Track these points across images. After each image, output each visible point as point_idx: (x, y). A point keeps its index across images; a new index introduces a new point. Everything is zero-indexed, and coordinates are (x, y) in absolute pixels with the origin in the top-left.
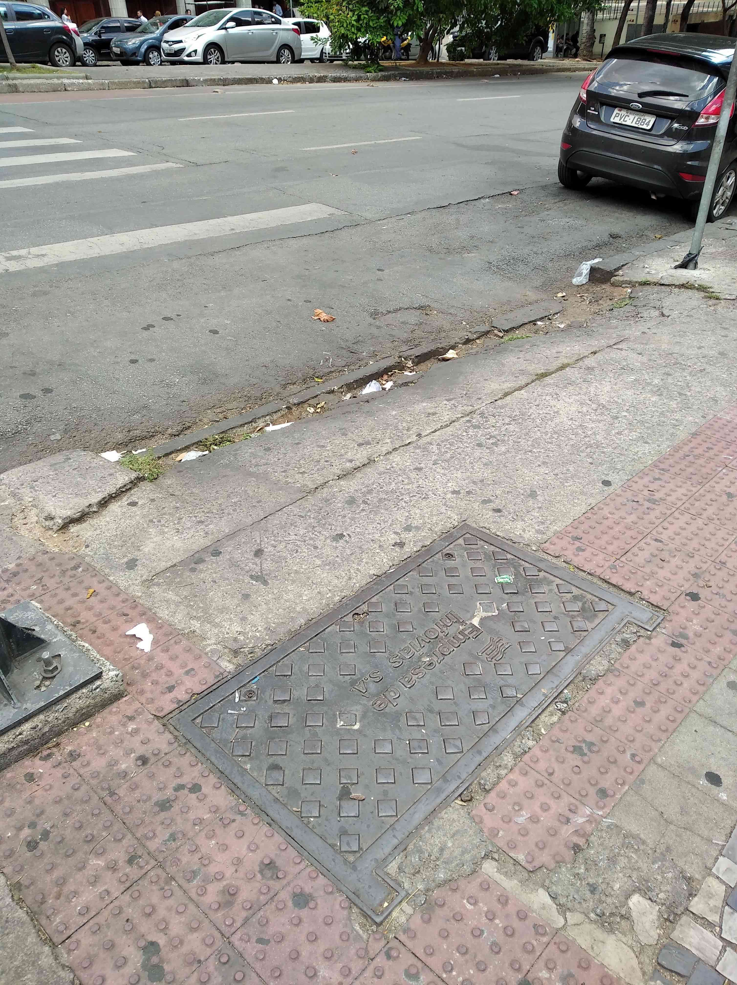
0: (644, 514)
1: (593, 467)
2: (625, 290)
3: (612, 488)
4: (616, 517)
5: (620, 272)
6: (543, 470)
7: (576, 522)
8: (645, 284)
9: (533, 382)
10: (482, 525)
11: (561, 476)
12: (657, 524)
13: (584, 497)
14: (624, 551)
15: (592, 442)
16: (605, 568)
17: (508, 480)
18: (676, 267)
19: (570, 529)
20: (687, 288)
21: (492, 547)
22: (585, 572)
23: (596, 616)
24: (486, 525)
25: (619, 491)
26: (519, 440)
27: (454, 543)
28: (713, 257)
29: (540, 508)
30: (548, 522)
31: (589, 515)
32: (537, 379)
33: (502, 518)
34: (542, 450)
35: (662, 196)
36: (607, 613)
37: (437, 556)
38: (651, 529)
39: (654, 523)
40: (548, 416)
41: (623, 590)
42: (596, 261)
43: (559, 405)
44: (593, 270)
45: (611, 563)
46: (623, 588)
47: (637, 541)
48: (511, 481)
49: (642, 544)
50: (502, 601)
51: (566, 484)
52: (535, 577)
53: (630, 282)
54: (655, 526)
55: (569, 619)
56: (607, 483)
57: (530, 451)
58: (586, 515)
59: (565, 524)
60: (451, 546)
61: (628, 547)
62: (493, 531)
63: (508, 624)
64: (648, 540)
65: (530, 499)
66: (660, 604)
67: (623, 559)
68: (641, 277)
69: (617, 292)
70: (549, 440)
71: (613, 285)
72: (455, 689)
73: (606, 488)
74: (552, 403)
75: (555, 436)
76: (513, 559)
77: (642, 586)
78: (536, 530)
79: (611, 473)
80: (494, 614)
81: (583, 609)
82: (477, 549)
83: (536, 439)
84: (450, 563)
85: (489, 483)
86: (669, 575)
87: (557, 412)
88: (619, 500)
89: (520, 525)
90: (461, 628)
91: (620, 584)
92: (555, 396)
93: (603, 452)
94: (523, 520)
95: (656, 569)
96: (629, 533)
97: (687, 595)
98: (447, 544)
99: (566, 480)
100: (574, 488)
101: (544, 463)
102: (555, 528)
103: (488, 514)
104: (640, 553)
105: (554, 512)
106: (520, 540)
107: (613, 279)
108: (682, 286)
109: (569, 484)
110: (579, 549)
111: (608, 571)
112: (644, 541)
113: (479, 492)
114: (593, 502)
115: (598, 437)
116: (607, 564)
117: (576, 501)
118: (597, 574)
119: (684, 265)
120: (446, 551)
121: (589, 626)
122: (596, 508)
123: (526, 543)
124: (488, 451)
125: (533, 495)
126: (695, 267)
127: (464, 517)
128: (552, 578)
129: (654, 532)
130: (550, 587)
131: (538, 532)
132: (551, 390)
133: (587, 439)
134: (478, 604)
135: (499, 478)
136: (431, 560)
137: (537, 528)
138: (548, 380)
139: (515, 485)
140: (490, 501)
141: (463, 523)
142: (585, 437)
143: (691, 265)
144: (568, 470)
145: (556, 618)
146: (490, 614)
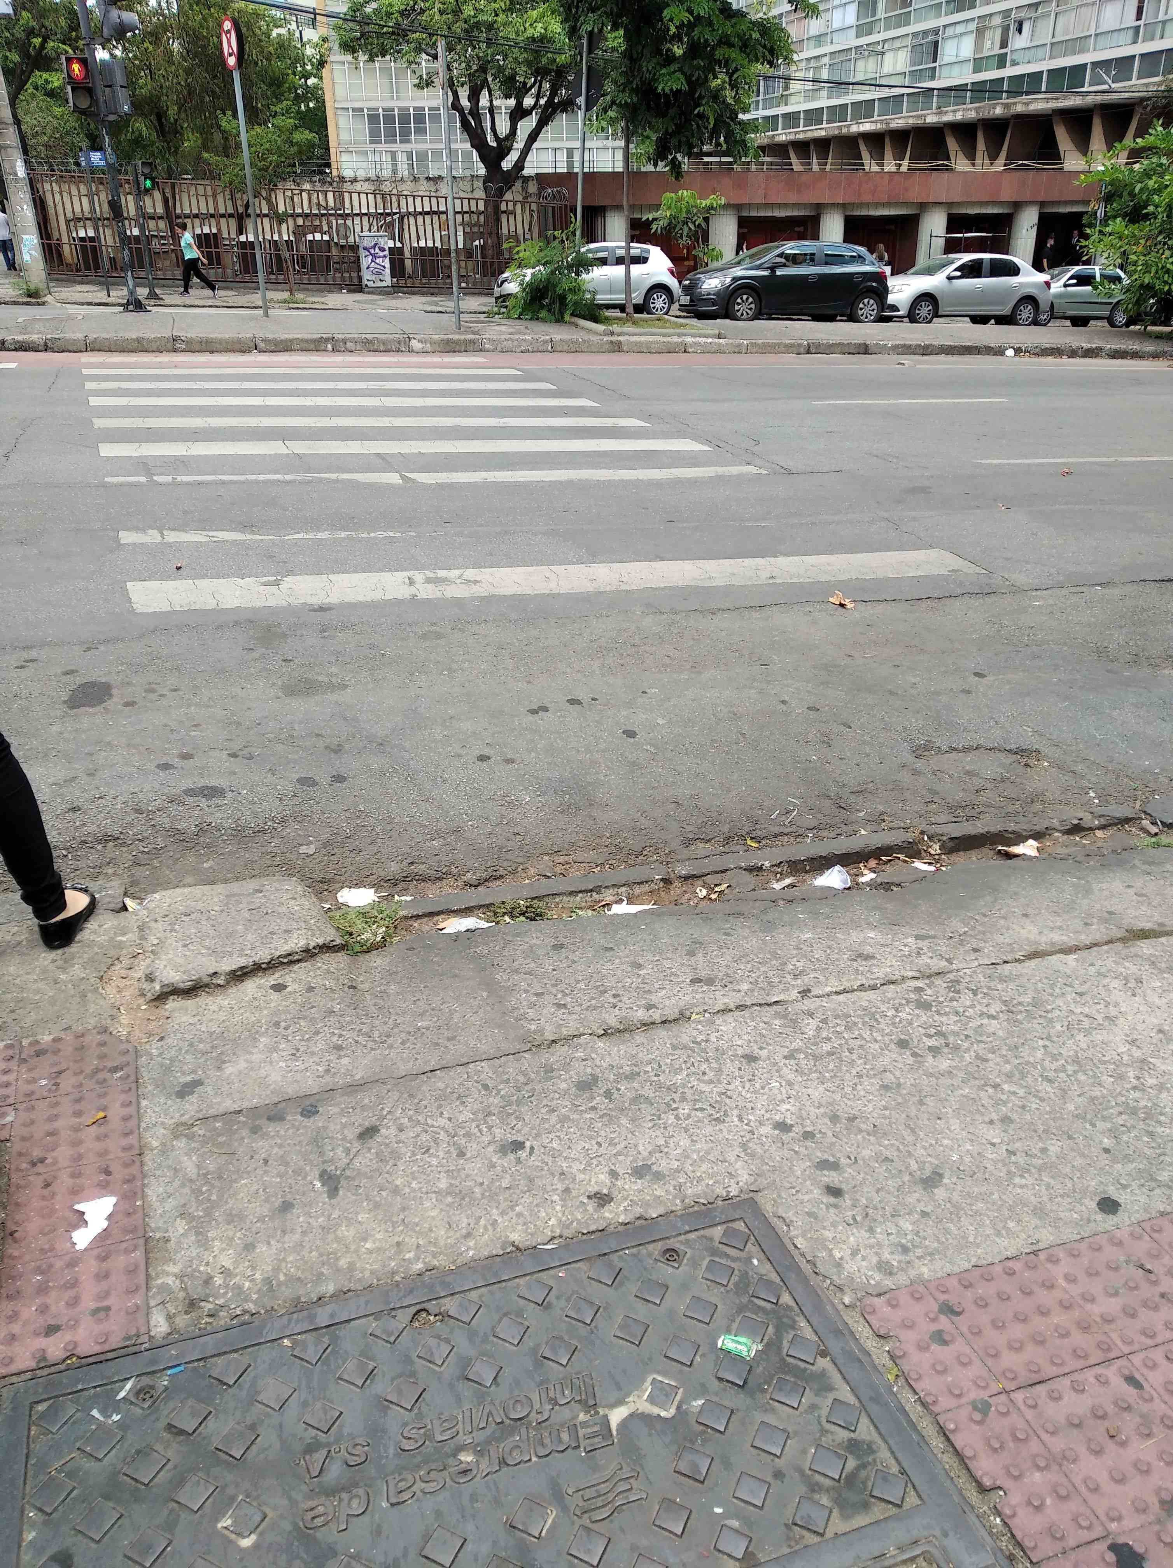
0: (1145, 1304)
1: (1104, 1160)
3: (1110, 1221)
4: (1075, 1290)
6: (994, 1134)
7: (977, 1272)
9: (1108, 942)
10: (781, 1212)
11: (1020, 1159)
12: (1159, 1340)
13: (1035, 1221)
14: (1036, 1378)
15: (1142, 1103)
16: (964, 1400)
17: (906, 1133)
19: (953, 1282)
21: (768, 1266)
22: (915, 1393)
23: (866, 1506)
24: (790, 1215)
25: (1122, 1234)
26: (991, 1056)
27: (702, 1232)
29: (924, 1214)
30: (919, 1252)
31: (1017, 1266)
32: (1124, 939)
33: (832, 1210)
36: (894, 1510)
37: (651, 1247)
38: (1136, 1347)
39: (1152, 1336)
40: (1086, 1022)
41: (968, 1470)
43: (1126, 1004)
45: (984, 1395)
46: (972, 1465)
47: (1081, 1363)
48: (910, 1139)
49: (1090, 1375)
50: (701, 1392)
51: (1017, 1180)
52: (803, 1365)
54: (1150, 1342)
55: (802, 1491)
56: (1109, 1206)
58: (1010, 1264)
59: (948, 1268)
60: (692, 1236)
61: (1050, 1371)
62: (793, 1233)
63: (674, 1449)
64: (1111, 1373)
65: (919, 1188)
66: (1028, 1543)
67: (1018, 1396)
72: (468, 1548)
73: (1100, 1217)
74: (1117, 997)
76: (788, 1308)
77: (1017, 1478)
78: (880, 1262)
79: (1134, 1185)
80: (663, 1414)
81: (851, 1480)
82: (734, 1260)
84: (666, 1271)
85: (863, 1126)
86: (1103, 1478)
88: (1111, 1253)
89: (856, 1237)
90: (581, 1418)
91: (968, 1453)
92: (1133, 984)
93: (1151, 1134)
94: (871, 1230)
95: (1082, 1449)
96: (1078, 1338)
97: (1113, 1547)
98: (687, 1228)
99: (1024, 1171)
100: (1028, 1194)
102: (925, 1270)
103: (811, 1191)
104: (1070, 1397)
105: (947, 1231)
106: (832, 1272)
109: (1024, 1181)
110: (940, 1338)
111: (965, 1412)
112: (1099, 1370)
113: (830, 1139)
114: (1046, 1237)
115: (1164, 1095)
116: (974, 1394)
117: (1011, 1224)
118: (936, 1409)
120: (674, 1243)
121: (836, 1525)
122: (1042, 1256)
123: (838, 1282)
124: (911, 1060)
125: (932, 1181)
127: (763, 1182)
128: (836, 1378)
129: (1137, 1359)
130: (817, 1400)
131: (885, 1268)
132: (1134, 969)
133: (1137, 1094)
135: (890, 1125)
136: (634, 1250)
137: (886, 1256)
138: (1144, 947)
139: (911, 1149)
140: (835, 1166)
141: (752, 1195)
144: (1044, 1150)
145: (778, 1475)
146: (656, 1411)
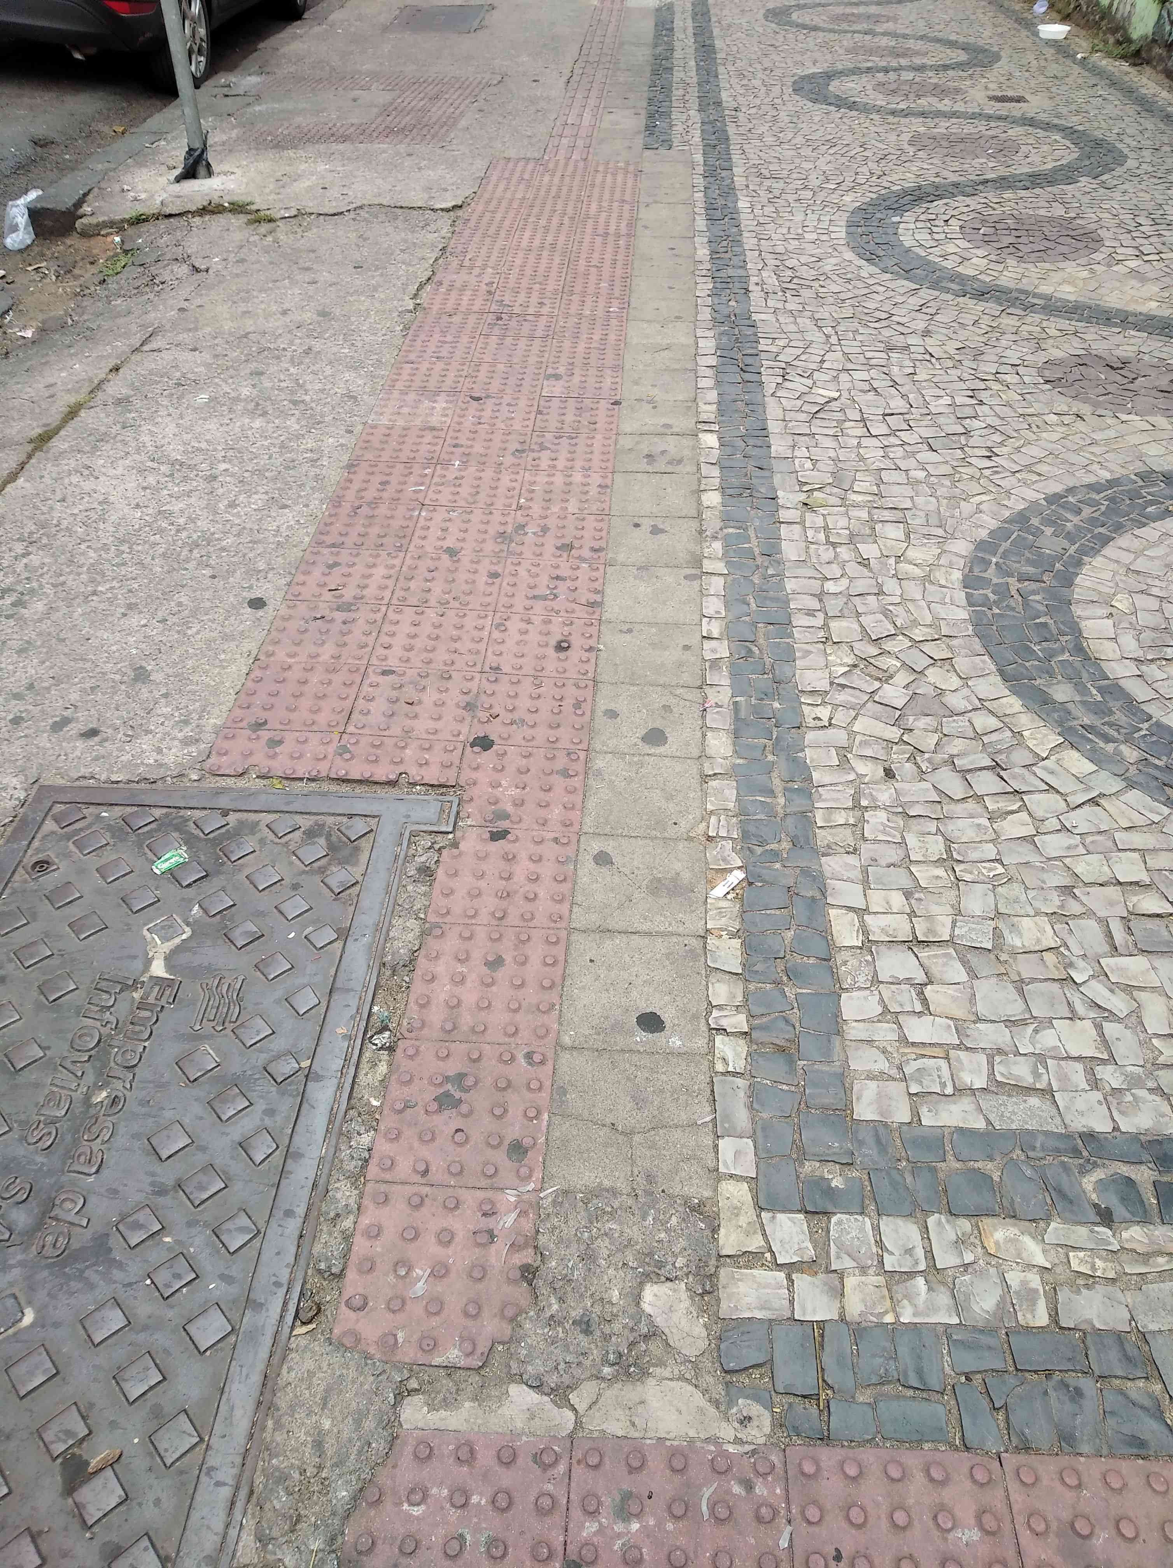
0: (344, 634)
1: (220, 583)
2: (109, 239)
3: (270, 609)
4: (302, 658)
5: (86, 209)
6: (135, 620)
7: (242, 695)
8: (139, 220)
9: (30, 457)
10: (76, 775)
11: (172, 620)
12: (371, 644)
13: (233, 645)
14: (346, 714)
15: (195, 537)
16: (330, 757)
17: (80, 664)
18: (178, 180)
19: (238, 712)
20: (213, 213)
21: (117, 808)
22: (301, 779)
23: (357, 849)
24: (84, 771)
25: (284, 611)
27: (39, 836)
28: (229, 149)
29: (166, 696)
30: (195, 716)
31: (258, 673)
32: (35, 449)
33: (106, 744)
34: (115, 584)
35: (92, 51)
36: (372, 835)
37: (16, 877)
38: (366, 657)
39: (367, 645)
40: (92, 514)
41: (376, 783)
42: (33, 195)
43: (103, 486)
44: (36, 215)
45: (335, 745)
46: (376, 778)
47: (355, 688)
48: (88, 665)
49: (366, 688)
50: (188, 903)
51: (189, 632)
52: (223, 830)
53: (111, 224)
54: (369, 649)
55: (317, 879)
56: (257, 604)
57: (94, 593)
58: (252, 676)
59: (224, 708)
60: (36, 844)
61: (348, 704)
62: (103, 777)
63: (220, 942)
64: (373, 678)
65: (139, 685)
66: (442, 780)
67: (351, 729)
68: (126, 210)
69: (96, 245)
70: (117, 560)
71: (85, 234)
72: (186, 1121)
73: (260, 613)
74: (88, 486)
75: (125, 548)
76: (167, 815)
77: (401, 762)
78: (181, 741)
79: (253, 581)
80: (184, 937)
81: (332, 848)
82: (89, 826)
83: (92, 565)
84: (50, 880)
85: (46, 684)
86: (431, 725)
87: (105, 502)
88: (294, 625)
89: (145, 743)
90: (137, 995)
91: (367, 775)
92: (86, 472)
93: (223, 549)
94: (148, 732)
95: (408, 722)
96: (338, 679)
97: (473, 745)
98: (25, 843)
99: (187, 624)
100: (206, 634)
101: (131, 607)
102: (212, 721)
103: (75, 747)
104: (372, 706)
105: (194, 693)
106: (162, 772)
107: (78, 224)
108: (203, 211)
109: (194, 630)
110: (274, 743)
111: (338, 761)
112: (367, 682)
113: (36, 710)
114: (250, 645)
115: (199, 523)
116: (331, 749)
117: (223, 656)
118: (324, 774)
119: (190, 173)
120: (30, 859)
121: (357, 872)
122: (262, 657)
123: (175, 773)
125: (141, 675)
126: (210, 173)
127: (33, 774)
128: (253, 817)
129: (374, 661)
130: (258, 836)
131: (187, 742)
132: (73, 463)
133: (184, 535)
134: (145, 933)
135: (61, 669)
136: (7, 891)
137: (180, 735)
138: (58, 444)
139: (98, 670)
140: (66, 721)
141: (36, 786)
142: (178, 531)
143: (202, 170)
144: (180, 604)
145: (295, 887)
146: (177, 941)
